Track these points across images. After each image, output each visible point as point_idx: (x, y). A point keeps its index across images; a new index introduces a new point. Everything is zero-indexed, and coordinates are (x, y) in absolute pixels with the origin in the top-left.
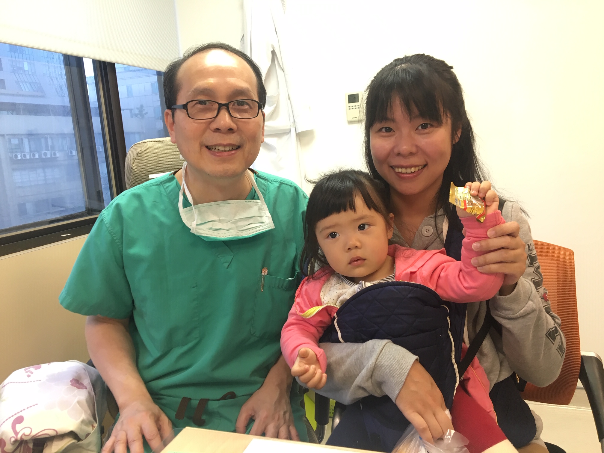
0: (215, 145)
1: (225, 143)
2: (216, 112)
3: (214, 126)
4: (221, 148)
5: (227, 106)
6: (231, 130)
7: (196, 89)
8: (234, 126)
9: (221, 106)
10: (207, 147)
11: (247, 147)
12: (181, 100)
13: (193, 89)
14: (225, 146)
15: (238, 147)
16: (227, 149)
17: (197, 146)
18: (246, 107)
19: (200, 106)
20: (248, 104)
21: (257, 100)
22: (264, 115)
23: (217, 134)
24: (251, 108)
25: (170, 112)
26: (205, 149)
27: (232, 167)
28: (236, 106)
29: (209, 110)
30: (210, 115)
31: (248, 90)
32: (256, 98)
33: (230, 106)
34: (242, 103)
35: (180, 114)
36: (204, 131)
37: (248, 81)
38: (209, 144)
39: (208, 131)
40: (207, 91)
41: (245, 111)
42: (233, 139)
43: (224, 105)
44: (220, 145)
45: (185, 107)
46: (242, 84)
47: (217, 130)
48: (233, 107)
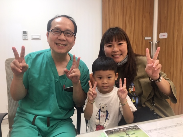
1: (62, 43)
3: (59, 38)
14: (61, 44)
15: (66, 45)
26: (55, 44)
38: (57, 43)
44: (60, 44)
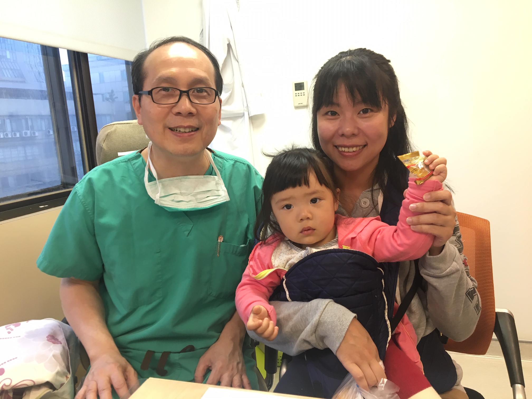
0: (177, 127)
2: (178, 98)
4: (182, 130)
5: (187, 92)
6: (190, 114)
7: (160, 77)
8: (193, 110)
9: (182, 93)
10: (170, 128)
11: (205, 130)
12: (147, 87)
13: (157, 77)
16: (187, 130)
17: (160, 128)
18: (205, 94)
19: (163, 93)
20: (206, 91)
21: (215, 88)
22: (220, 101)
23: (179, 117)
24: (209, 94)
25: (137, 97)
26: (168, 131)
27: (191, 146)
28: (196, 93)
29: (172, 96)
30: (172, 101)
31: (207, 79)
32: (214, 87)
33: (191, 93)
34: (201, 90)
35: (146, 99)
36: (167, 114)
37: (207, 71)
39: (171, 114)
40: (170, 80)
41: (204, 97)
42: (193, 122)
43: (184, 92)
45: (150, 93)
46: (202, 74)
47: (179, 114)
48: (193, 94)
